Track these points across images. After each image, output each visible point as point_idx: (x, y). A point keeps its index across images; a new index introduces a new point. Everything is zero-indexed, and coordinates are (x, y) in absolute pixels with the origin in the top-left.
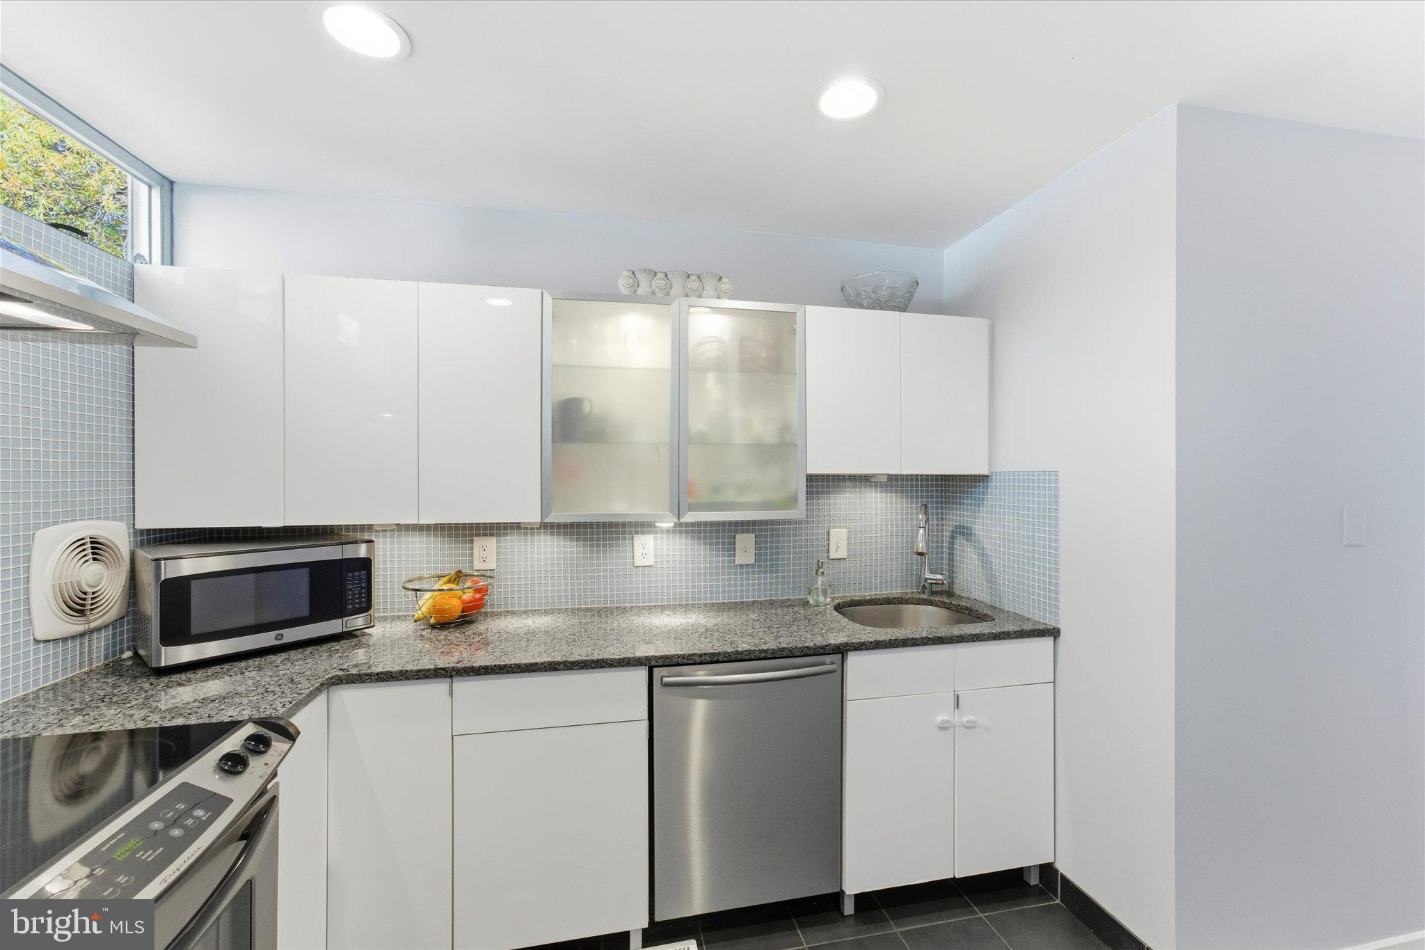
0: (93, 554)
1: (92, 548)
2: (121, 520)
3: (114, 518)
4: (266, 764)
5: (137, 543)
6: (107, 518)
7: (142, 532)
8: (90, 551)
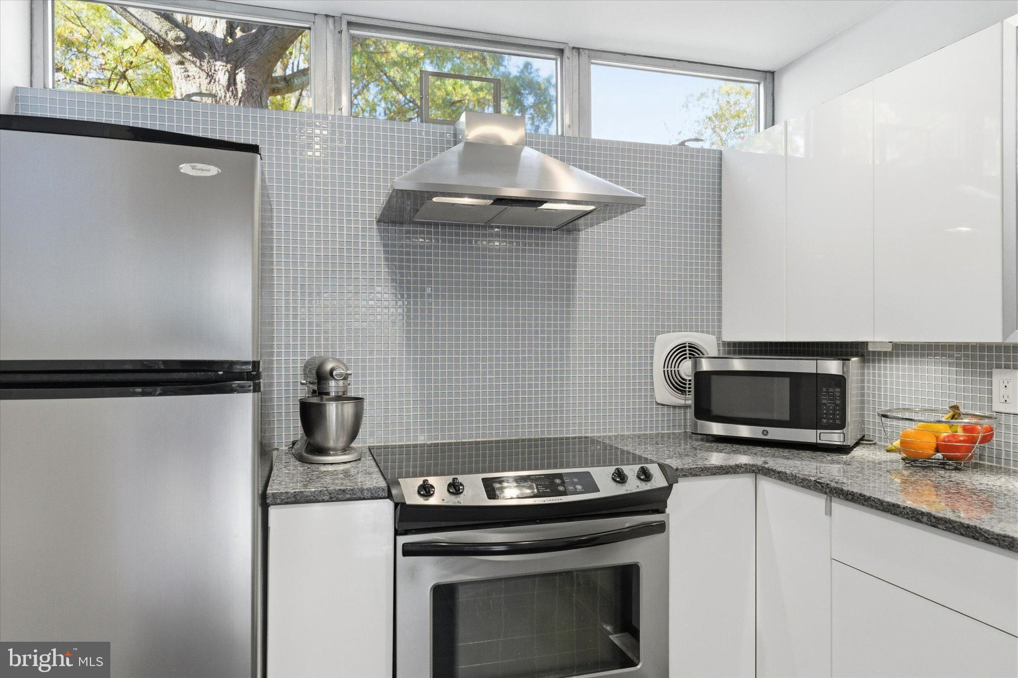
0: (690, 354)
1: (689, 350)
2: (713, 334)
3: (708, 332)
4: (638, 487)
5: (725, 352)
6: (702, 332)
7: (729, 344)
8: (688, 352)
